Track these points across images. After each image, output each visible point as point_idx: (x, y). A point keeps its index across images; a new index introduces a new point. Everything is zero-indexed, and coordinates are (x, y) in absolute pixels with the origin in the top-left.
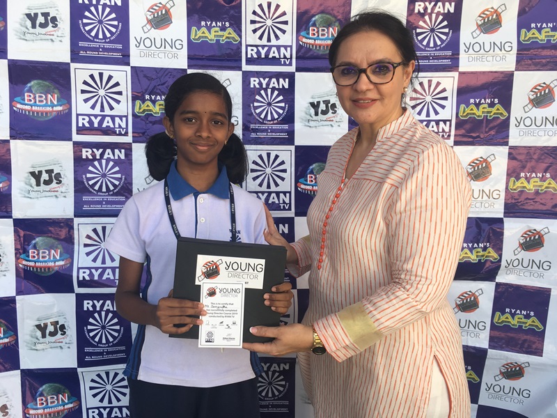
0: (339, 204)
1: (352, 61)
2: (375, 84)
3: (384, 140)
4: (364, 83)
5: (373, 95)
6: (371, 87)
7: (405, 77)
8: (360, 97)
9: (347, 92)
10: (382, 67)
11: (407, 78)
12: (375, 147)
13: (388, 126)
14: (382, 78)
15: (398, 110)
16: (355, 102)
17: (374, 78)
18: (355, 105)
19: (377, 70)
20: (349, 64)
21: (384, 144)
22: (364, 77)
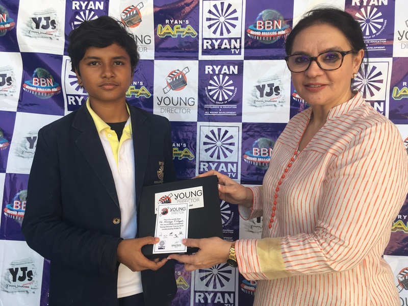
0: (290, 172)
1: (305, 50)
2: (325, 70)
3: (334, 118)
4: (315, 70)
5: (323, 80)
6: (321, 73)
7: (354, 65)
8: (311, 82)
9: (300, 78)
10: (332, 56)
11: (357, 65)
12: (326, 125)
13: (339, 107)
14: (332, 66)
15: (348, 93)
16: (307, 86)
17: (324, 65)
18: (306, 88)
19: (328, 58)
20: (302, 53)
21: (333, 122)
22: (315, 64)
